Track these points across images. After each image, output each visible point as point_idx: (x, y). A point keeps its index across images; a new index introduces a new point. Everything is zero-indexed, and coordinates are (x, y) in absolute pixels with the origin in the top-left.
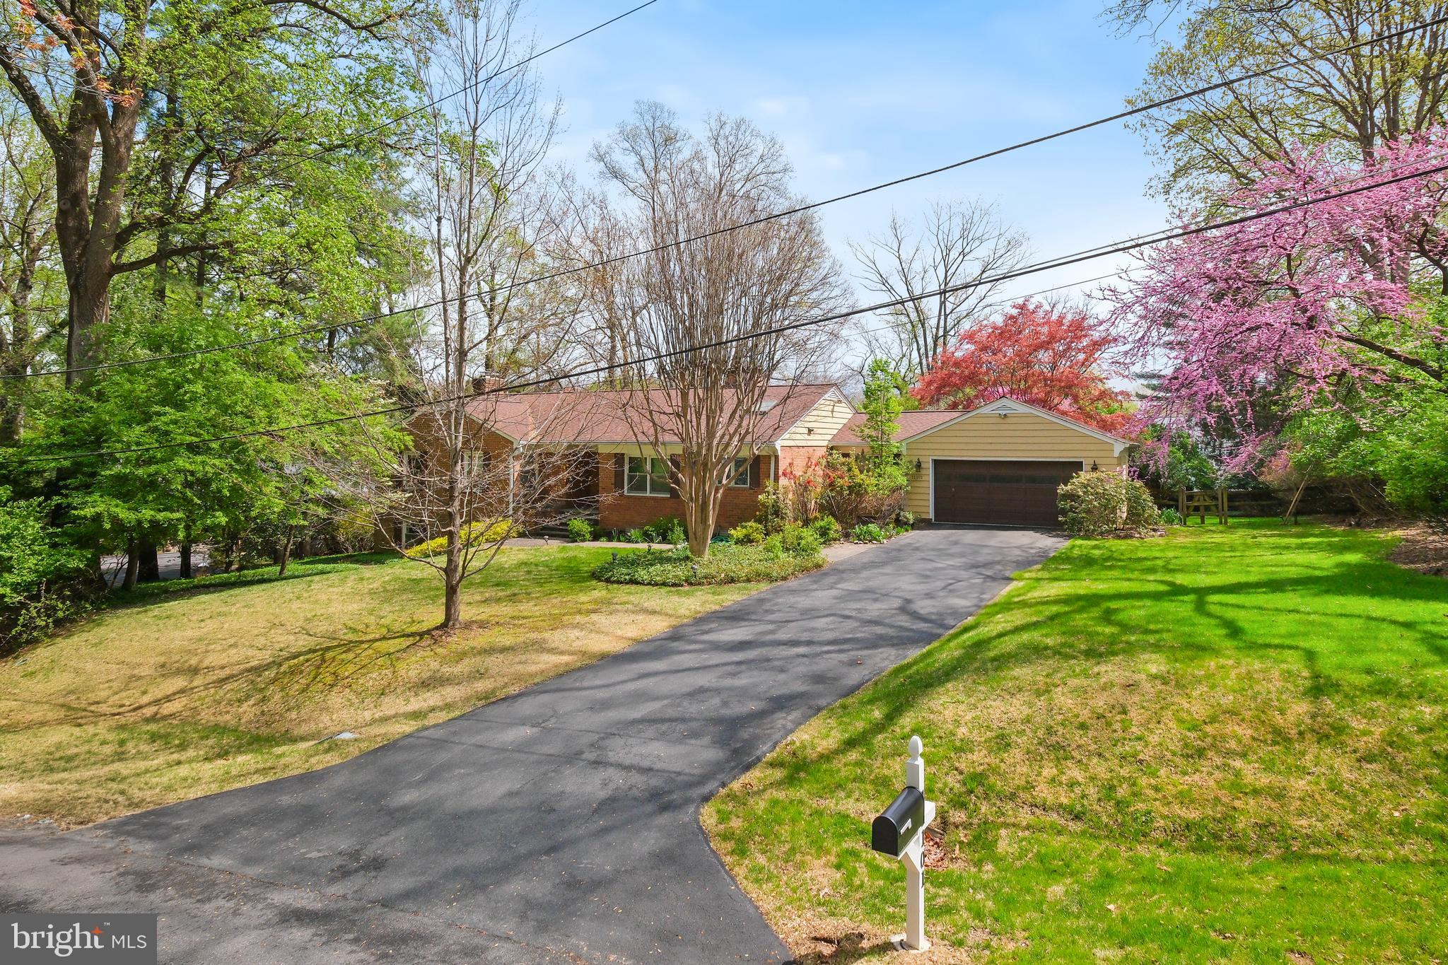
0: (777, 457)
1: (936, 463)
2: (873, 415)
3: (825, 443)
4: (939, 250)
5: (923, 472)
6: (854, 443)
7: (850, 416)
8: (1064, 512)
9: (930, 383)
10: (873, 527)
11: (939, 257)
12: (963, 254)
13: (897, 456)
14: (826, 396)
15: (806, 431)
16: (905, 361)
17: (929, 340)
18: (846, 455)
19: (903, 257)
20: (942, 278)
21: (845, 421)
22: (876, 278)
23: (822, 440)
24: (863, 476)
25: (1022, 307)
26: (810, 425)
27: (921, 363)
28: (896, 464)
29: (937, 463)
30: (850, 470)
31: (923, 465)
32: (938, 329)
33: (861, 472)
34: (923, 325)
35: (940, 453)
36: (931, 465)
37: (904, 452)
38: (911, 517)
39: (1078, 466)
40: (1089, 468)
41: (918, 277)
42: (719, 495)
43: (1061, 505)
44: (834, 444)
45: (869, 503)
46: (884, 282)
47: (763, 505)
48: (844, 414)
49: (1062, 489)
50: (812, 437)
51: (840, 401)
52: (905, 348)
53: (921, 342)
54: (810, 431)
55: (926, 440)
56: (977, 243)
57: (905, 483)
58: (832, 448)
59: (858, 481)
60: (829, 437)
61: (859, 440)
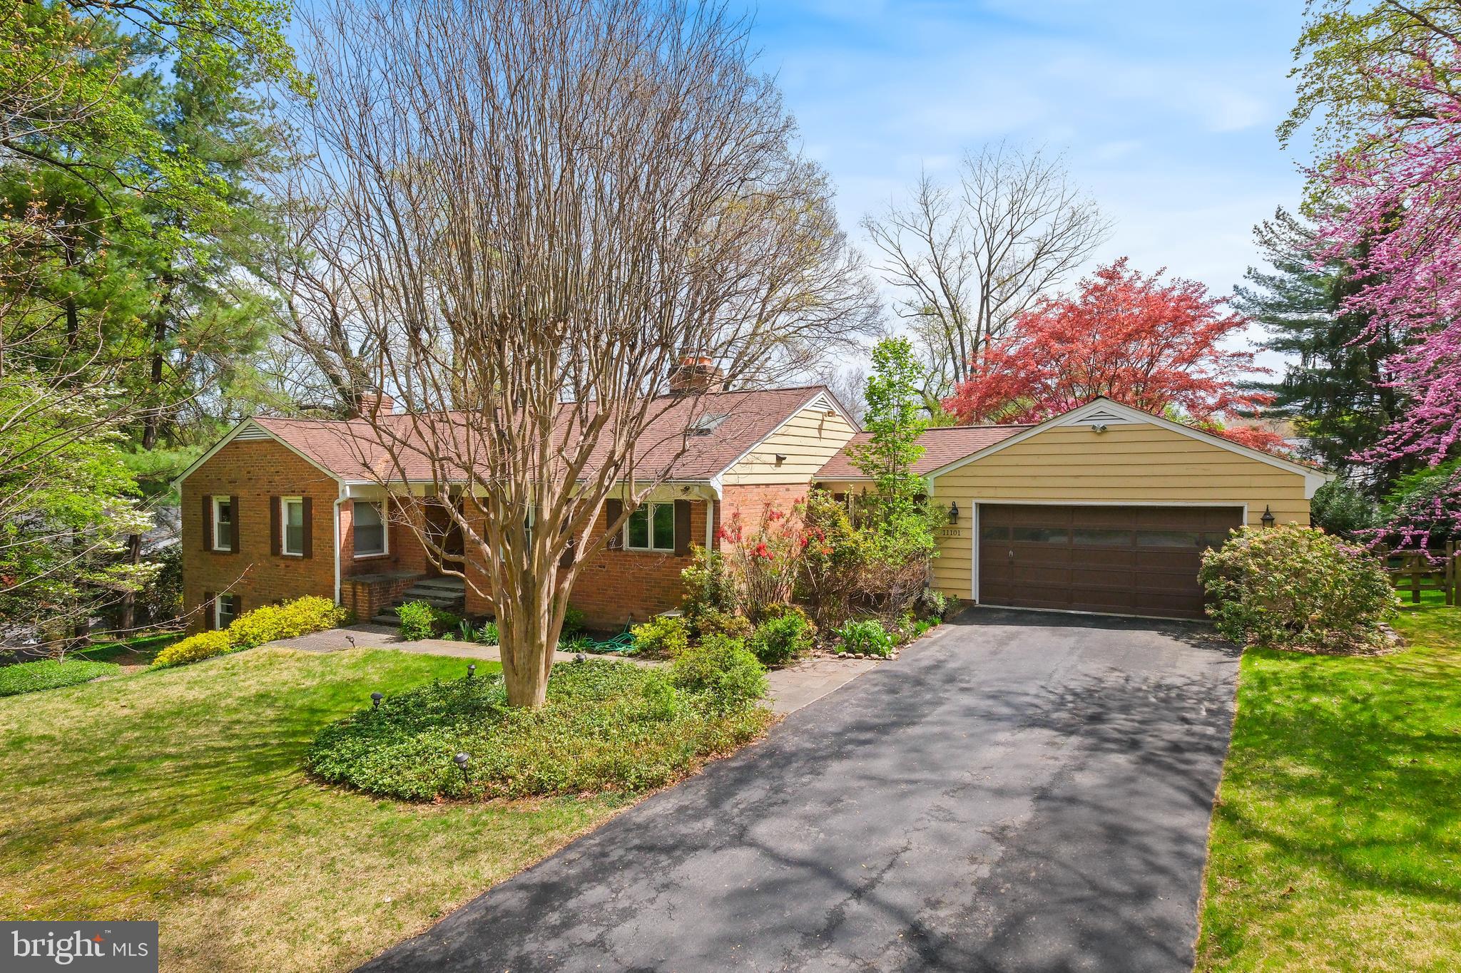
0: (716, 503)
1: (983, 508)
2: (879, 432)
3: (806, 479)
4: (981, 231)
5: (961, 524)
6: (852, 478)
7: (850, 437)
8: (1213, 598)
9: (969, 392)
10: (874, 626)
11: (981, 240)
12: (1012, 234)
13: (920, 498)
14: (808, 406)
15: (773, 459)
16: (938, 377)
17: (968, 348)
18: (839, 497)
19: (936, 240)
20: (984, 267)
21: (842, 444)
22: (900, 269)
23: (802, 471)
24: (858, 536)
25: (1111, 275)
26: (781, 450)
27: (957, 376)
28: (917, 511)
29: (985, 510)
30: (834, 524)
31: (962, 513)
32: (978, 331)
33: (857, 526)
34: (960, 327)
35: (991, 492)
36: (974, 514)
37: (931, 492)
38: (941, 603)
39: (1235, 514)
40: (1258, 518)
41: (954, 267)
42: (566, 585)
43: (1210, 586)
44: (821, 479)
45: (866, 580)
46: (912, 274)
47: (691, 583)
48: (841, 433)
49: (1209, 557)
50: (783, 469)
51: (831, 413)
52: (937, 361)
53: (958, 350)
54: (780, 460)
55: (969, 472)
56: (1030, 219)
57: (931, 545)
58: (819, 486)
59: (848, 544)
60: (815, 469)
61: (860, 473)
